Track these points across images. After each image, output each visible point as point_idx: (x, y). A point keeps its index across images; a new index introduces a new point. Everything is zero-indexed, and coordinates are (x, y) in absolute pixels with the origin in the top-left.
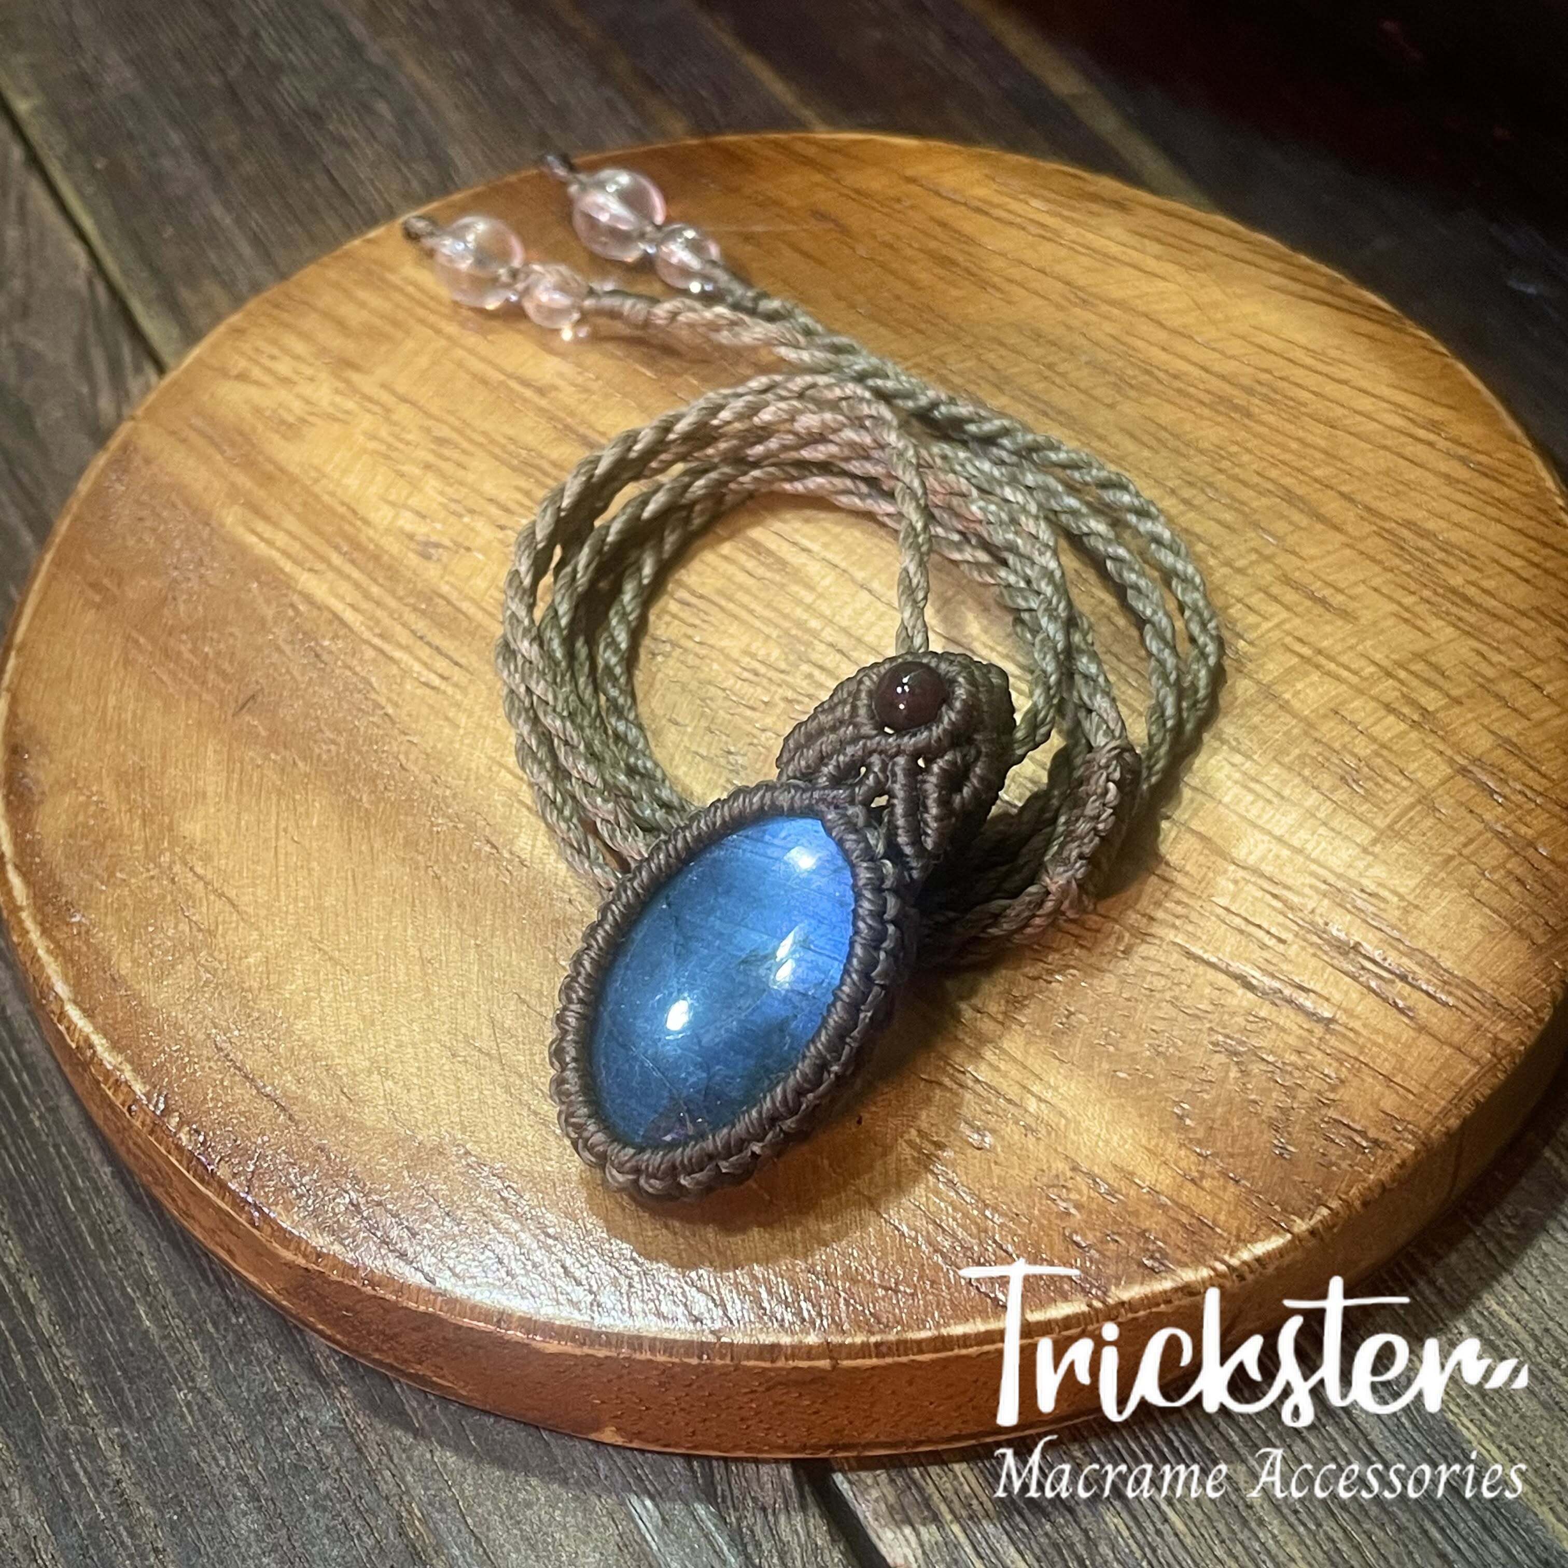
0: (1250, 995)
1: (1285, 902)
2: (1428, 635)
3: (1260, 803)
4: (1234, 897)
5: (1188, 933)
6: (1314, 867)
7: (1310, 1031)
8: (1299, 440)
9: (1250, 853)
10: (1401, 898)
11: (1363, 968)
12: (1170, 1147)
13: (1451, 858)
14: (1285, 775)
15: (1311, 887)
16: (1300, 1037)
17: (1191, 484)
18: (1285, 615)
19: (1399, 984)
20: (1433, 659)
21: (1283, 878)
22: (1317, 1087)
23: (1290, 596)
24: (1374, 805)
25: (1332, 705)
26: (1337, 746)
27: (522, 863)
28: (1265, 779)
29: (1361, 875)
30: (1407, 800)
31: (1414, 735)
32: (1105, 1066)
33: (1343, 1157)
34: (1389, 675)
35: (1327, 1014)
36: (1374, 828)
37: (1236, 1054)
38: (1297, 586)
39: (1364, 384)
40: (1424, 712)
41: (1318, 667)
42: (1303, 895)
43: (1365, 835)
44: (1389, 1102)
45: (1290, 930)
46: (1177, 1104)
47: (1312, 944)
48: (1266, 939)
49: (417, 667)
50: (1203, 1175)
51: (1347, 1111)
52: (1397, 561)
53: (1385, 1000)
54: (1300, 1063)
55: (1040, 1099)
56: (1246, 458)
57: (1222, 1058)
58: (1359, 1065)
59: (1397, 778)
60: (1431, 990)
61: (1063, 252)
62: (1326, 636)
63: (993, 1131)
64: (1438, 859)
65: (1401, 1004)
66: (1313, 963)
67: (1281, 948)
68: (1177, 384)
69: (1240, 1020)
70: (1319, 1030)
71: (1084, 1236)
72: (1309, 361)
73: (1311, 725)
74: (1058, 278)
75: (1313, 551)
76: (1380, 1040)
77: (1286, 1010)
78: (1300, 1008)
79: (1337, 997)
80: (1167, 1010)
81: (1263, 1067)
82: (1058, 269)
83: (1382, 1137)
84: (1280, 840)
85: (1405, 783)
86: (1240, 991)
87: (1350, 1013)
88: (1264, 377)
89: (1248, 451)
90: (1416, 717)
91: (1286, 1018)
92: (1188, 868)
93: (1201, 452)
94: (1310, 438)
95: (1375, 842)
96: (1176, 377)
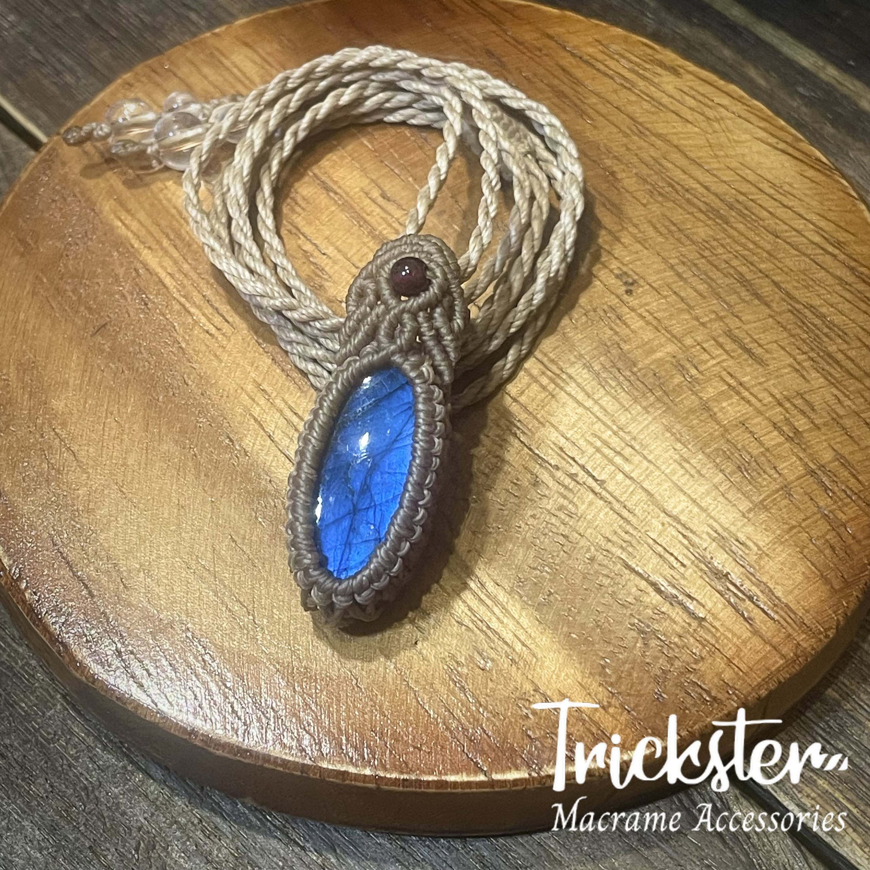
0: (658, 597)
1: (690, 541)
2: (808, 381)
3: (687, 476)
4: (660, 535)
5: (630, 554)
6: (711, 521)
7: (690, 625)
8: (754, 243)
9: (675, 507)
10: (759, 549)
11: (728, 589)
12: (595, 685)
13: (794, 527)
14: (705, 460)
15: (708, 533)
16: (683, 627)
17: (684, 263)
18: (725, 357)
19: (748, 602)
20: (807, 397)
21: (692, 526)
22: (687, 659)
23: (730, 346)
24: (755, 487)
25: (741, 419)
26: (739, 446)
27: (246, 453)
28: (692, 461)
29: (738, 530)
30: (774, 486)
31: (787, 445)
32: (565, 629)
33: (694, 705)
34: (780, 404)
35: (701, 615)
36: (752, 502)
37: (643, 632)
38: (735, 339)
39: (802, 212)
40: (797, 432)
41: (738, 393)
42: (701, 538)
43: (745, 505)
44: (728, 675)
45: (690, 559)
46: (603, 658)
47: (701, 570)
48: (675, 563)
49: (203, 320)
50: (610, 704)
51: (702, 677)
52: (799, 331)
53: (737, 610)
54: (679, 643)
55: (524, 644)
56: (720, 250)
57: (634, 634)
58: (714, 651)
59: (772, 472)
60: (766, 608)
61: (633, 98)
62: (746, 375)
63: (493, 660)
64: (786, 527)
65: (746, 615)
66: (700, 581)
67: (682, 570)
68: (688, 196)
69: (650, 611)
70: (694, 624)
71: (534, 733)
72: (772, 191)
73: (726, 430)
74: (628, 115)
75: (749, 317)
76: (730, 636)
77: (678, 609)
78: (686, 609)
79: (710, 605)
80: (607, 599)
81: (658, 643)
82: (630, 109)
83: (719, 696)
84: (694, 501)
85: (776, 476)
86: (653, 594)
87: (715, 617)
88: (741, 198)
89: (722, 245)
90: (791, 435)
91: (677, 614)
92: (636, 511)
93: (694, 243)
94: (762, 243)
95: (750, 510)
96: (687, 190)
